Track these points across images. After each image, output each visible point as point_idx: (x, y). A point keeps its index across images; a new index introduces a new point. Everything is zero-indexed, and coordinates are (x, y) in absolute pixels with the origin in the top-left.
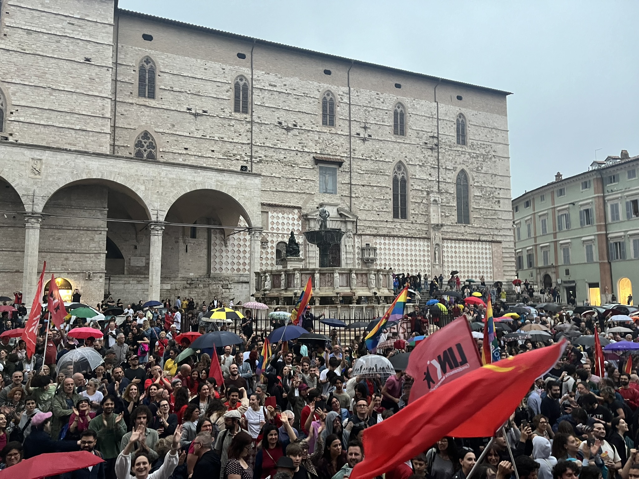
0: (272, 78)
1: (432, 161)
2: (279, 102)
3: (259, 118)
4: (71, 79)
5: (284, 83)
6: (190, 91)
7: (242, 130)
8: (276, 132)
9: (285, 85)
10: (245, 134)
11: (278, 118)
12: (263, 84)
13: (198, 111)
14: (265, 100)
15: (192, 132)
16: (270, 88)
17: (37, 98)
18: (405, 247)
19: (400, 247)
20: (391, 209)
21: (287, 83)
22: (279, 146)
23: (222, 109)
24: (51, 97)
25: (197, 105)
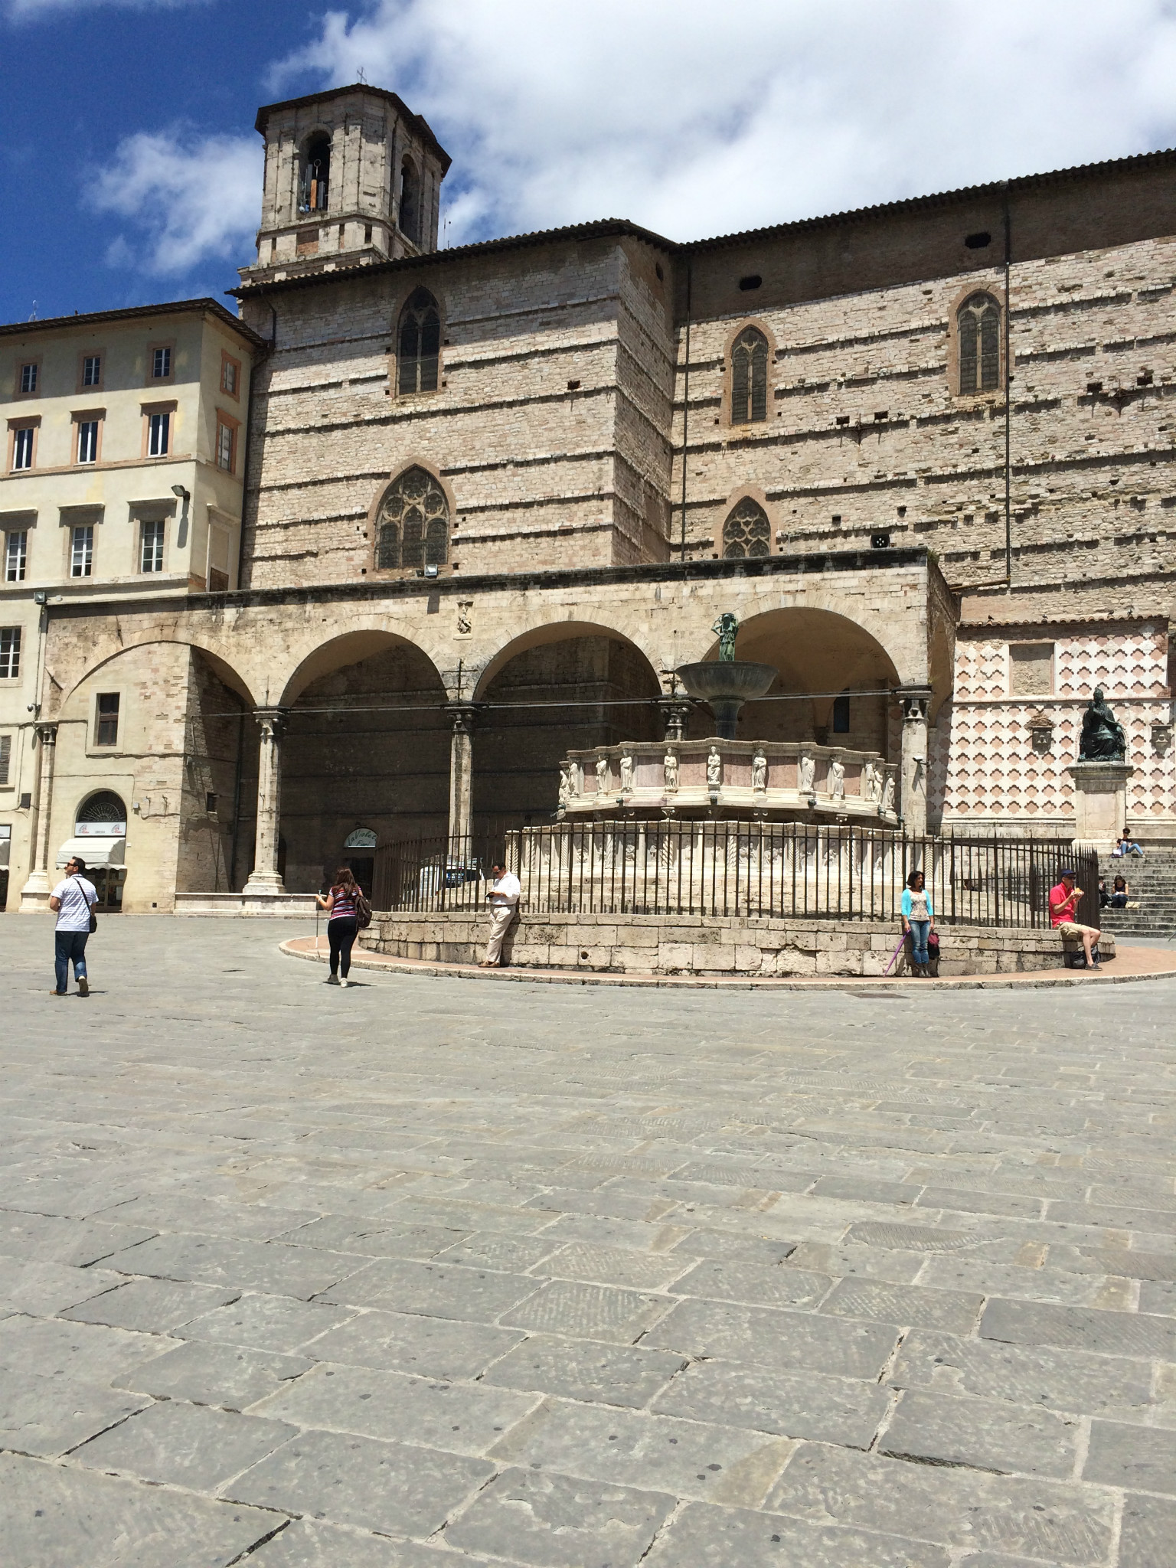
0: (1067, 267)
2: (1093, 327)
3: (1030, 389)
4: (546, 433)
5: (1106, 270)
6: (843, 375)
7: (980, 437)
8: (1081, 416)
9: (1110, 275)
10: (988, 445)
11: (1090, 374)
12: (1040, 294)
13: (864, 420)
14: (1046, 338)
15: (852, 474)
16: (1065, 298)
17: (494, 486)
21: (1116, 267)
22: (1092, 452)
23: (924, 396)
24: (515, 479)
25: (860, 406)
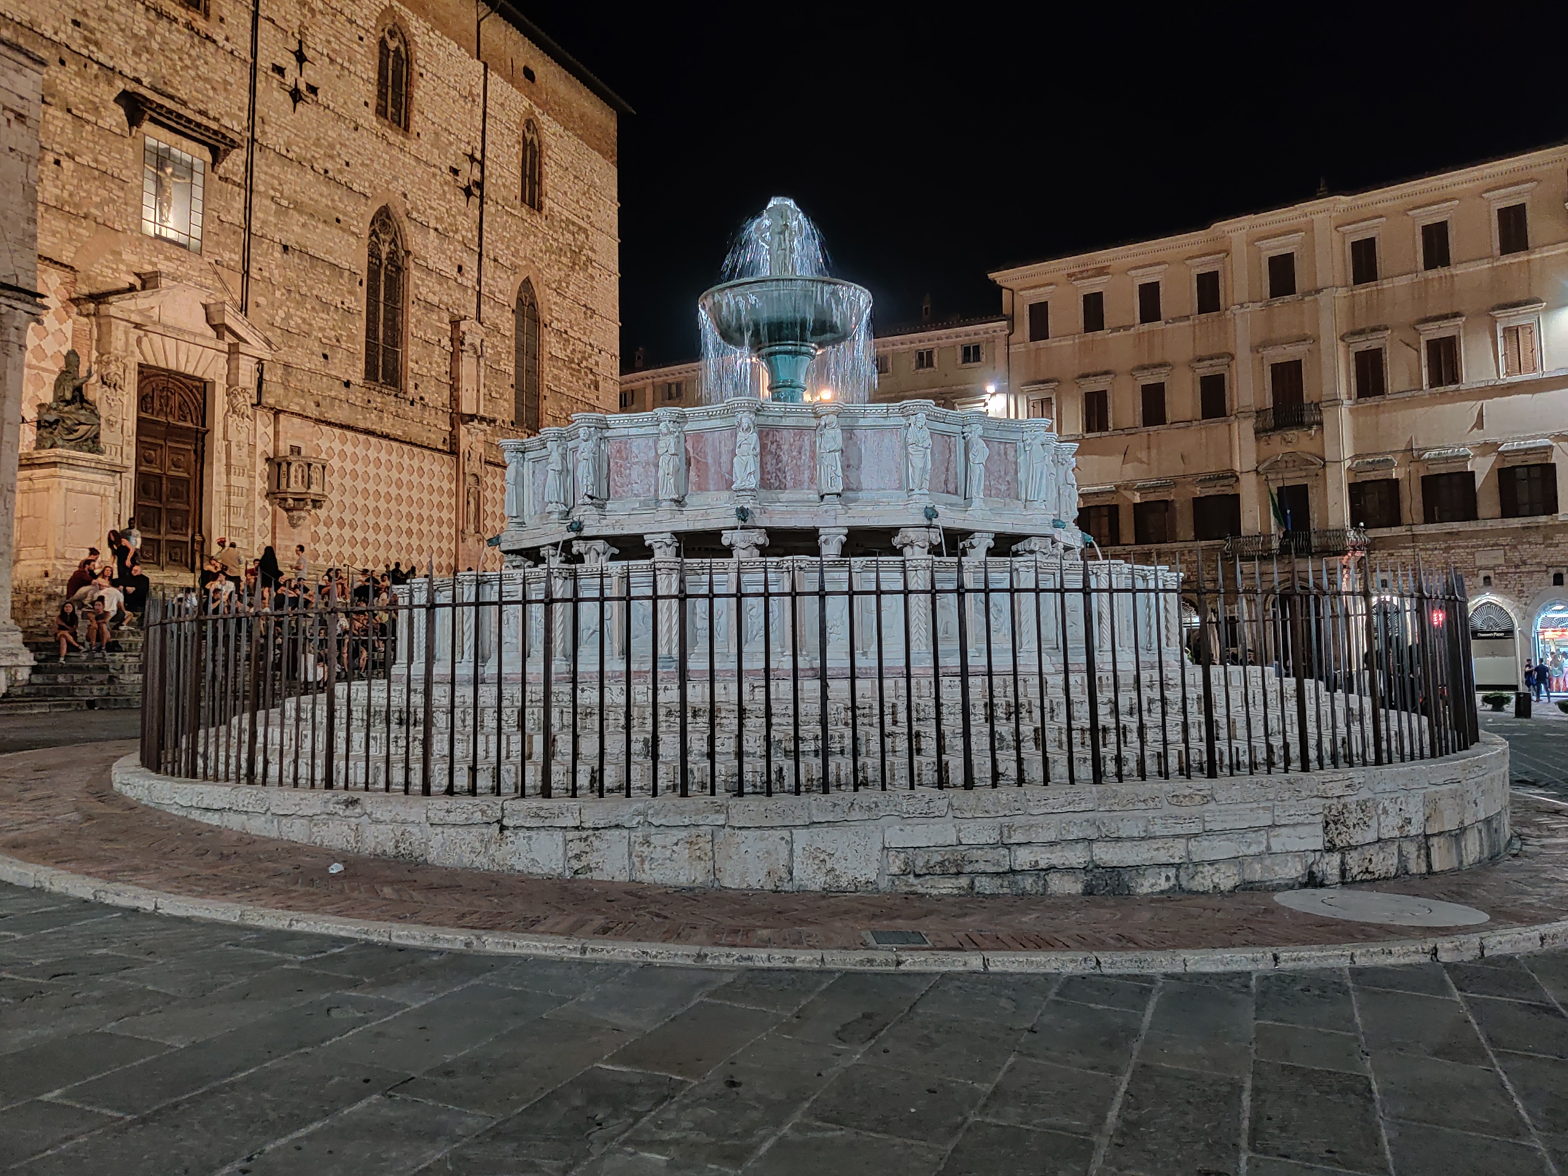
1: (466, 227)
18: (395, 474)
19: (383, 472)
20: (360, 348)
